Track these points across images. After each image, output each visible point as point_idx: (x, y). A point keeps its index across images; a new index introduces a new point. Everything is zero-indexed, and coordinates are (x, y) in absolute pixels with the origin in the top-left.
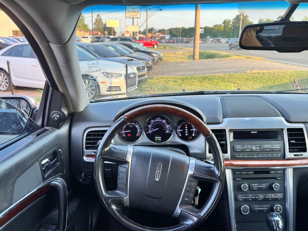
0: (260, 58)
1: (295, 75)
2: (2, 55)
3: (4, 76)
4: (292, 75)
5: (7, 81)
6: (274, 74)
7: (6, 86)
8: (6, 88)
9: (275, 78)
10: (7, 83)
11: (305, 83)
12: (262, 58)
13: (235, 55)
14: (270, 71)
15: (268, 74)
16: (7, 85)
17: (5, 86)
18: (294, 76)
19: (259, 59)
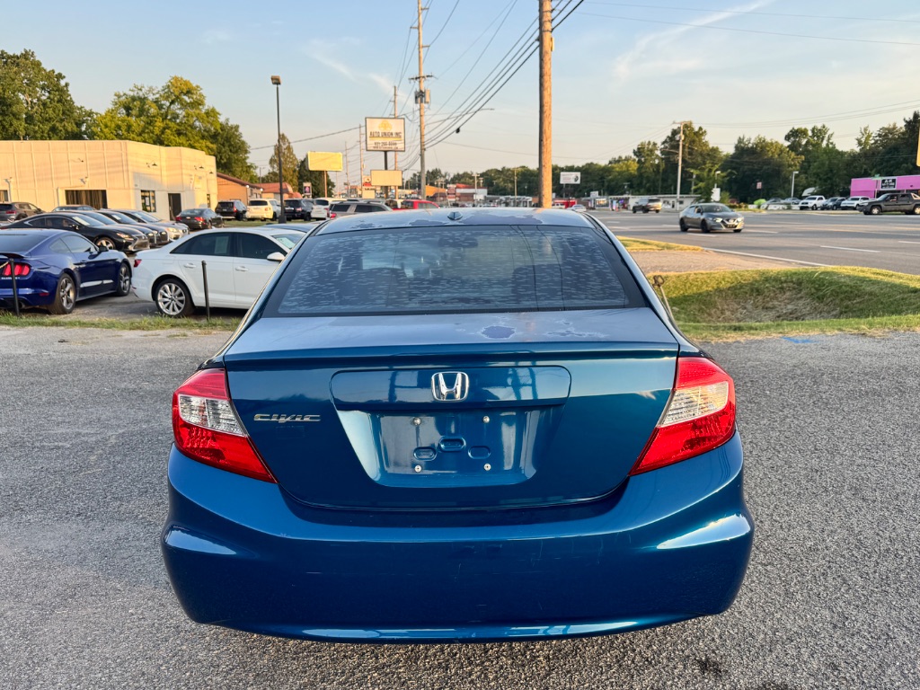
0: (691, 247)
1: (729, 278)
2: (173, 252)
3: (176, 289)
4: (724, 279)
5: (183, 298)
6: (687, 278)
7: (179, 308)
8: (178, 311)
9: (688, 285)
10: (181, 301)
11: (746, 293)
12: (696, 247)
13: (635, 241)
14: (668, 274)
15: (674, 279)
16: (182, 306)
17: (176, 308)
18: (727, 279)
19: (689, 249)
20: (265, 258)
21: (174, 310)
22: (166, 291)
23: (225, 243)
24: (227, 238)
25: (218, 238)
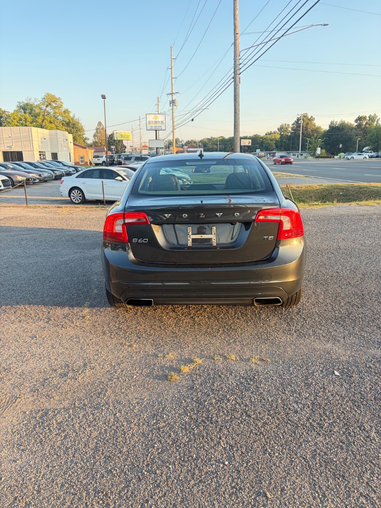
2: (77, 177)
3: (78, 192)
5: (81, 195)
7: (80, 199)
8: (80, 201)
10: (80, 196)
20: (114, 179)
21: (78, 201)
22: (74, 194)
23: (97, 174)
24: (98, 171)
25: (95, 171)
